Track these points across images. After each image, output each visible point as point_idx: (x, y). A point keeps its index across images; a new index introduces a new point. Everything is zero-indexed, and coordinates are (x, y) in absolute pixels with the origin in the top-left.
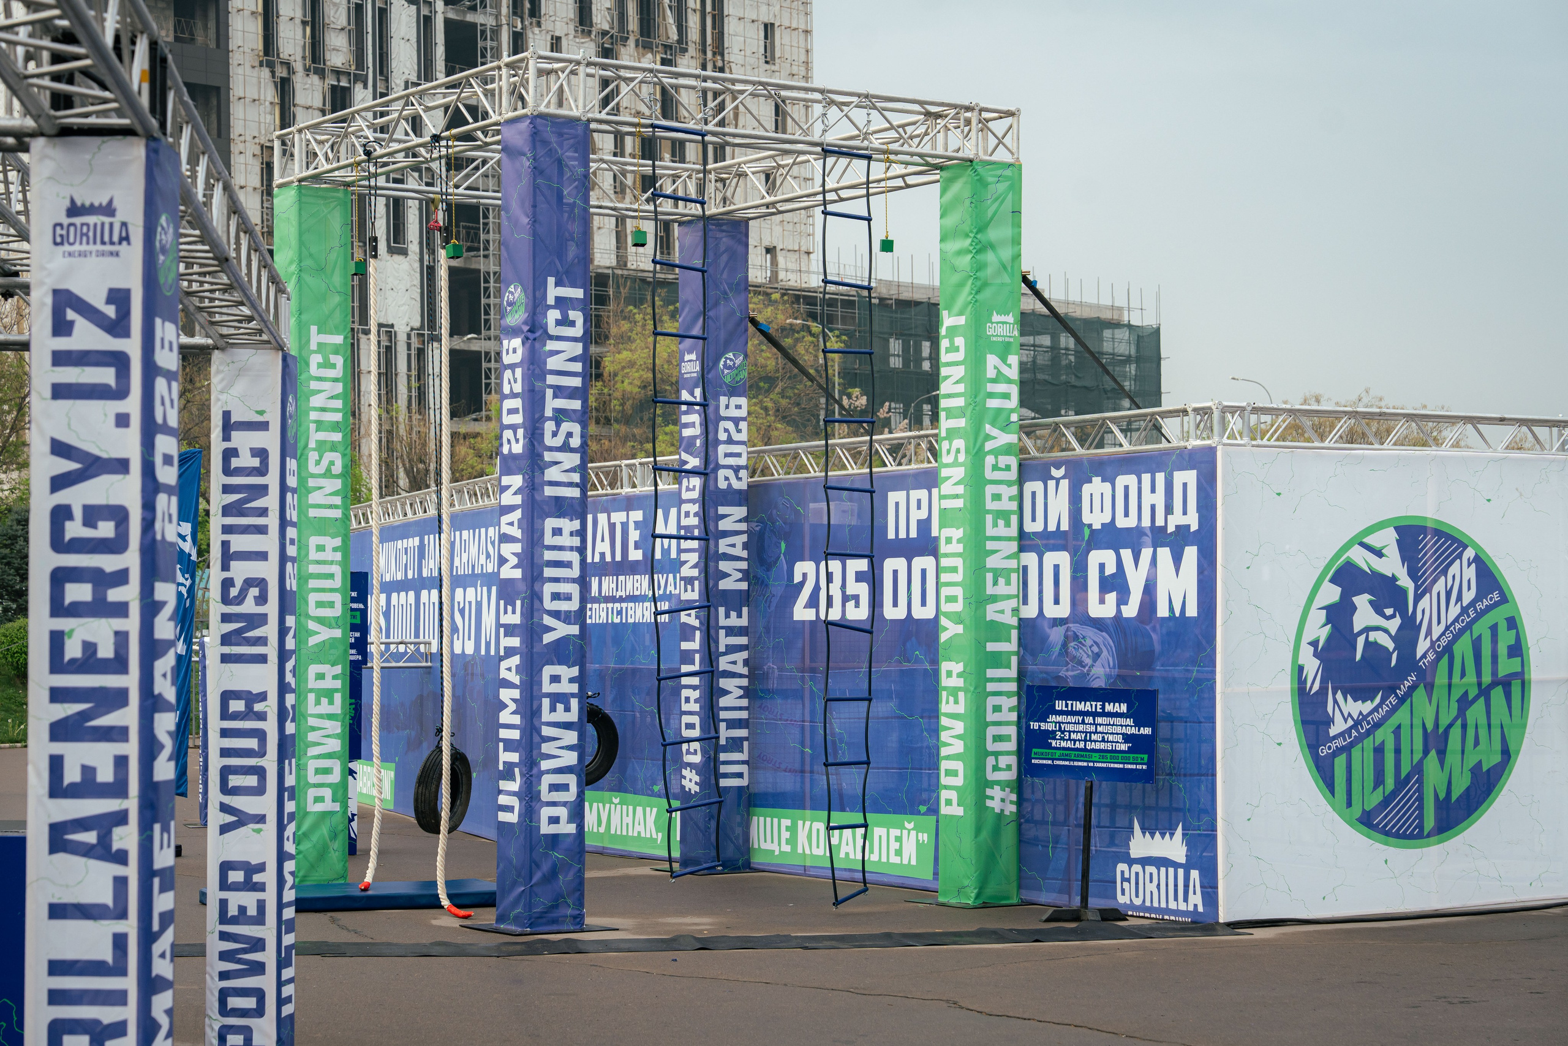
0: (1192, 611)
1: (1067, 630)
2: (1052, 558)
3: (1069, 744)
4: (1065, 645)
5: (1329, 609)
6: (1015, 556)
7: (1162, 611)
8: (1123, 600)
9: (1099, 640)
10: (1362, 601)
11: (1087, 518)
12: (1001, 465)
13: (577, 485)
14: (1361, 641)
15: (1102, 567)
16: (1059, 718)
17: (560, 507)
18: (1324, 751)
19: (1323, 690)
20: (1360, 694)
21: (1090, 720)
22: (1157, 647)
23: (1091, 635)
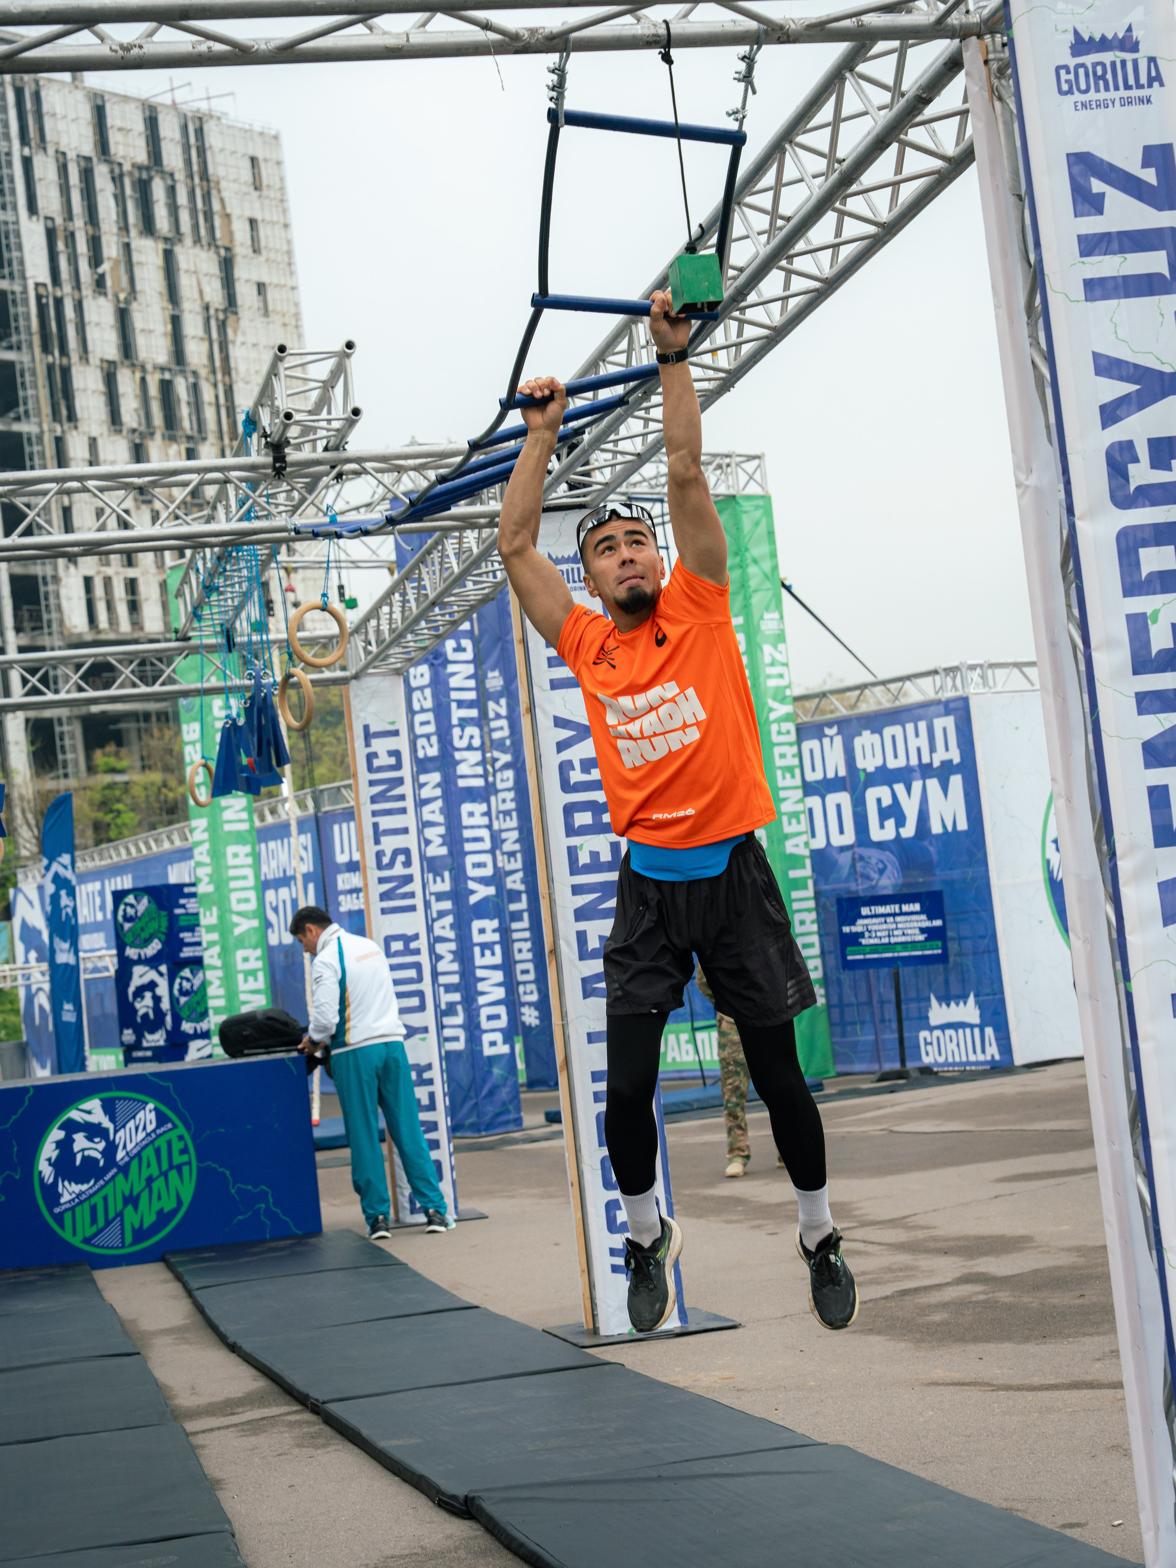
0: (962, 825)
1: (854, 854)
2: (833, 799)
3: (876, 941)
4: (853, 866)
6: (801, 800)
7: (936, 828)
8: (901, 822)
9: (884, 858)
11: (860, 764)
12: (784, 730)
13: (481, 776)
15: (879, 801)
16: (866, 921)
17: (472, 795)
21: (890, 919)
22: (935, 857)
23: (874, 855)
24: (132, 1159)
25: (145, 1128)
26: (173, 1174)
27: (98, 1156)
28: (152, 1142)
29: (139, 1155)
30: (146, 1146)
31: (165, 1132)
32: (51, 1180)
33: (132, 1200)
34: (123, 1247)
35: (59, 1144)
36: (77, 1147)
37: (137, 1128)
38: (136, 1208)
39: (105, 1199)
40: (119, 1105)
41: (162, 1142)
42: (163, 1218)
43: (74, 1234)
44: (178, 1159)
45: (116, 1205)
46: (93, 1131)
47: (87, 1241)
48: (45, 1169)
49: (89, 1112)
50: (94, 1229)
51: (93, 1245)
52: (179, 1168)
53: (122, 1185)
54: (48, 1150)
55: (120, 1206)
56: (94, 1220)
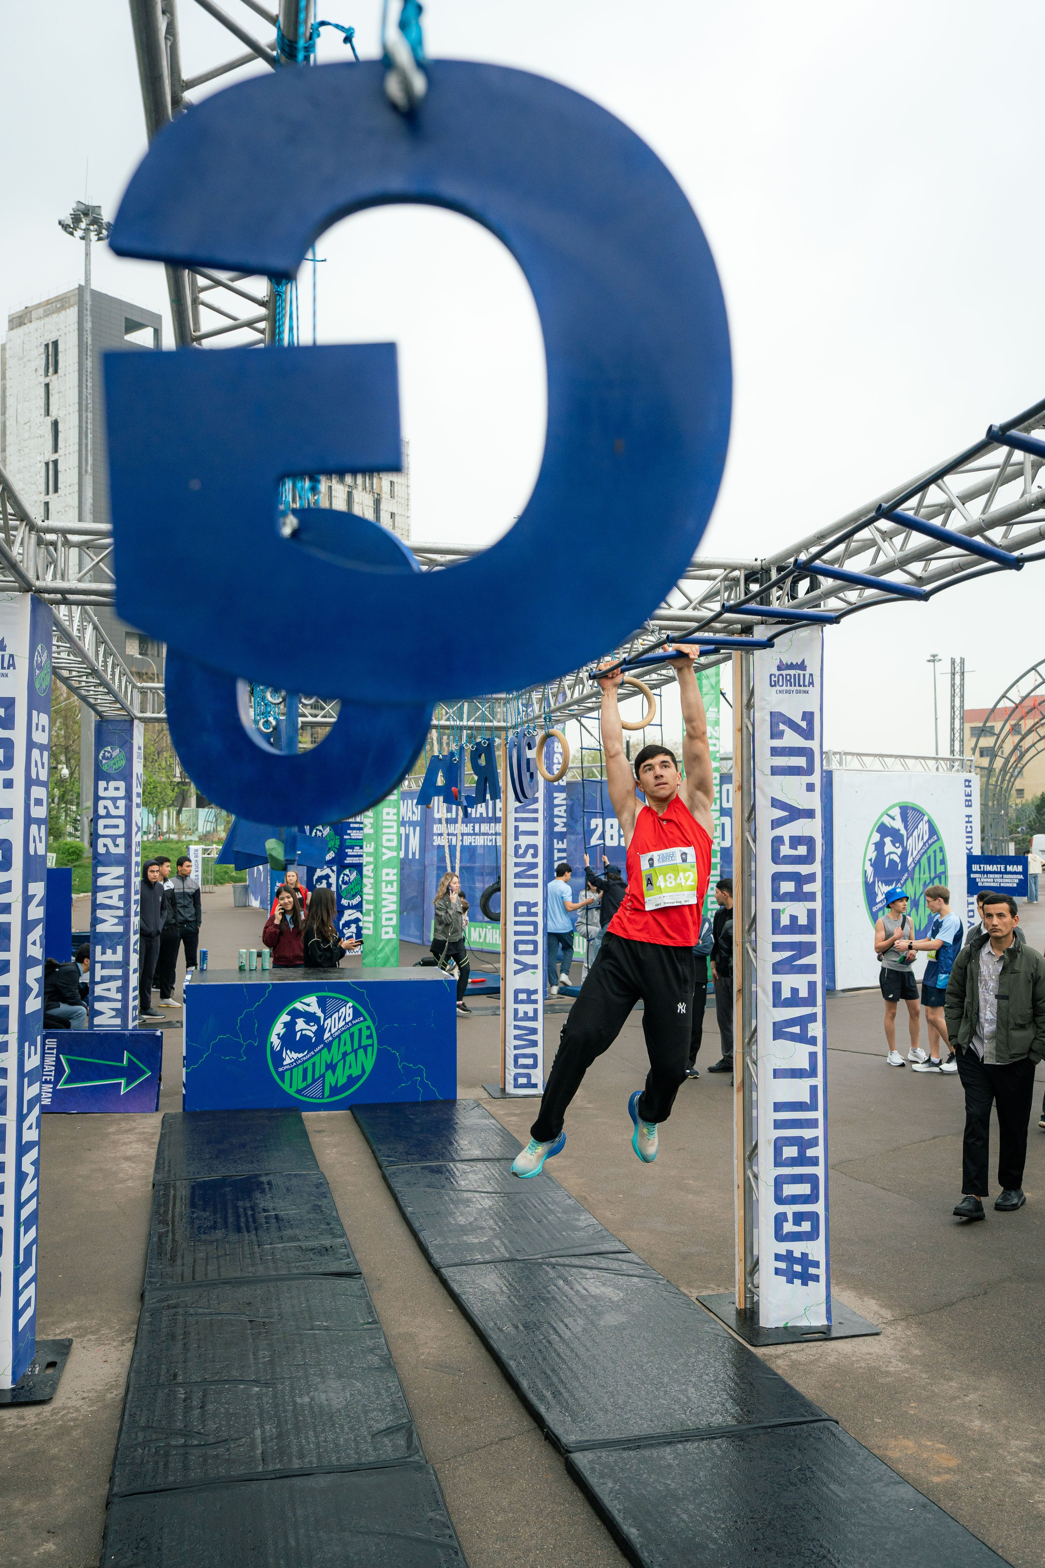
5: (876, 844)
6: (718, 818)
10: (888, 840)
14: (887, 859)
18: (875, 909)
19: (874, 882)
20: (888, 883)
24: (334, 1039)
25: (345, 1019)
26: (361, 1052)
27: (312, 1035)
28: (349, 1029)
29: (339, 1036)
30: (345, 1031)
31: (358, 1023)
32: (278, 1049)
33: (332, 1067)
34: (323, 1098)
35: (286, 1025)
36: (298, 1028)
37: (339, 1018)
38: (334, 1073)
39: (314, 1064)
40: (329, 1001)
41: (355, 1029)
42: (352, 1081)
43: (291, 1087)
44: (365, 1042)
45: (320, 1069)
46: (310, 1018)
47: (298, 1092)
48: (275, 1040)
49: (308, 1005)
50: (304, 1084)
51: (303, 1095)
52: (365, 1048)
53: (326, 1056)
54: (278, 1028)
55: (323, 1070)
56: (305, 1078)
